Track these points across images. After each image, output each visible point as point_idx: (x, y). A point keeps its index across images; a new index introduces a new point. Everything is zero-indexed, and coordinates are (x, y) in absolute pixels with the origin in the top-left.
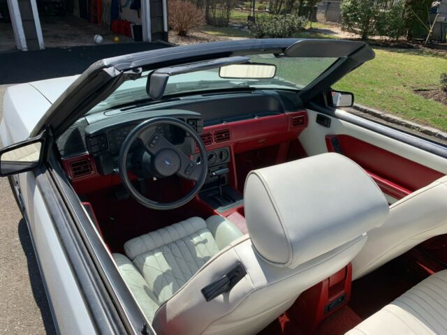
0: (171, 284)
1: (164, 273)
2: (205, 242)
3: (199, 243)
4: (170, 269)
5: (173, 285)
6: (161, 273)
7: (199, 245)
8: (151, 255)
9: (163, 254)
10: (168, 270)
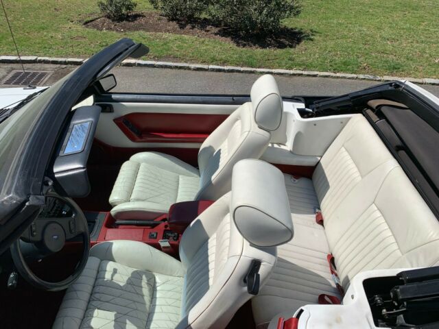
0: (128, 321)
1: (115, 320)
2: (115, 271)
3: (113, 276)
4: (115, 313)
5: (130, 321)
6: (113, 323)
7: (114, 278)
8: (91, 319)
9: (99, 309)
10: (115, 315)
